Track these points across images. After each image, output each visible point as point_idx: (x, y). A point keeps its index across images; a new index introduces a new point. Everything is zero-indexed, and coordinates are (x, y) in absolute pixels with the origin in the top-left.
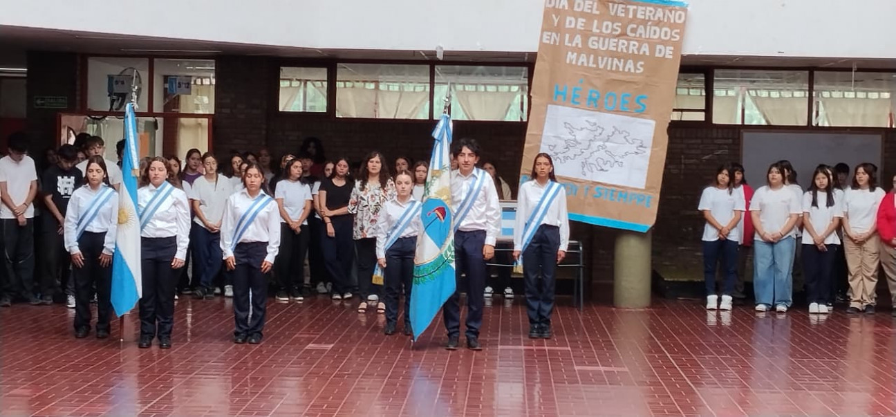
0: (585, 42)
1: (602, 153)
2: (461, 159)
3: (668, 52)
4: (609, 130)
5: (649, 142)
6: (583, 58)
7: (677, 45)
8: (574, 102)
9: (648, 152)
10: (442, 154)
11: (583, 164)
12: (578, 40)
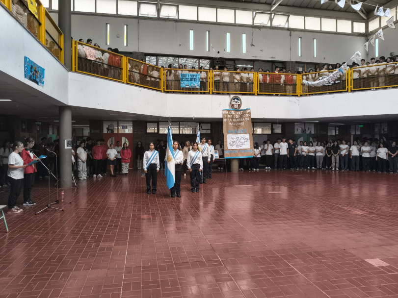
0: (232, 120)
1: (240, 143)
2: (202, 140)
3: (248, 119)
4: (240, 138)
5: (249, 139)
6: (232, 124)
7: (250, 117)
8: (232, 133)
9: (249, 141)
10: (198, 140)
11: (237, 146)
12: (231, 120)
